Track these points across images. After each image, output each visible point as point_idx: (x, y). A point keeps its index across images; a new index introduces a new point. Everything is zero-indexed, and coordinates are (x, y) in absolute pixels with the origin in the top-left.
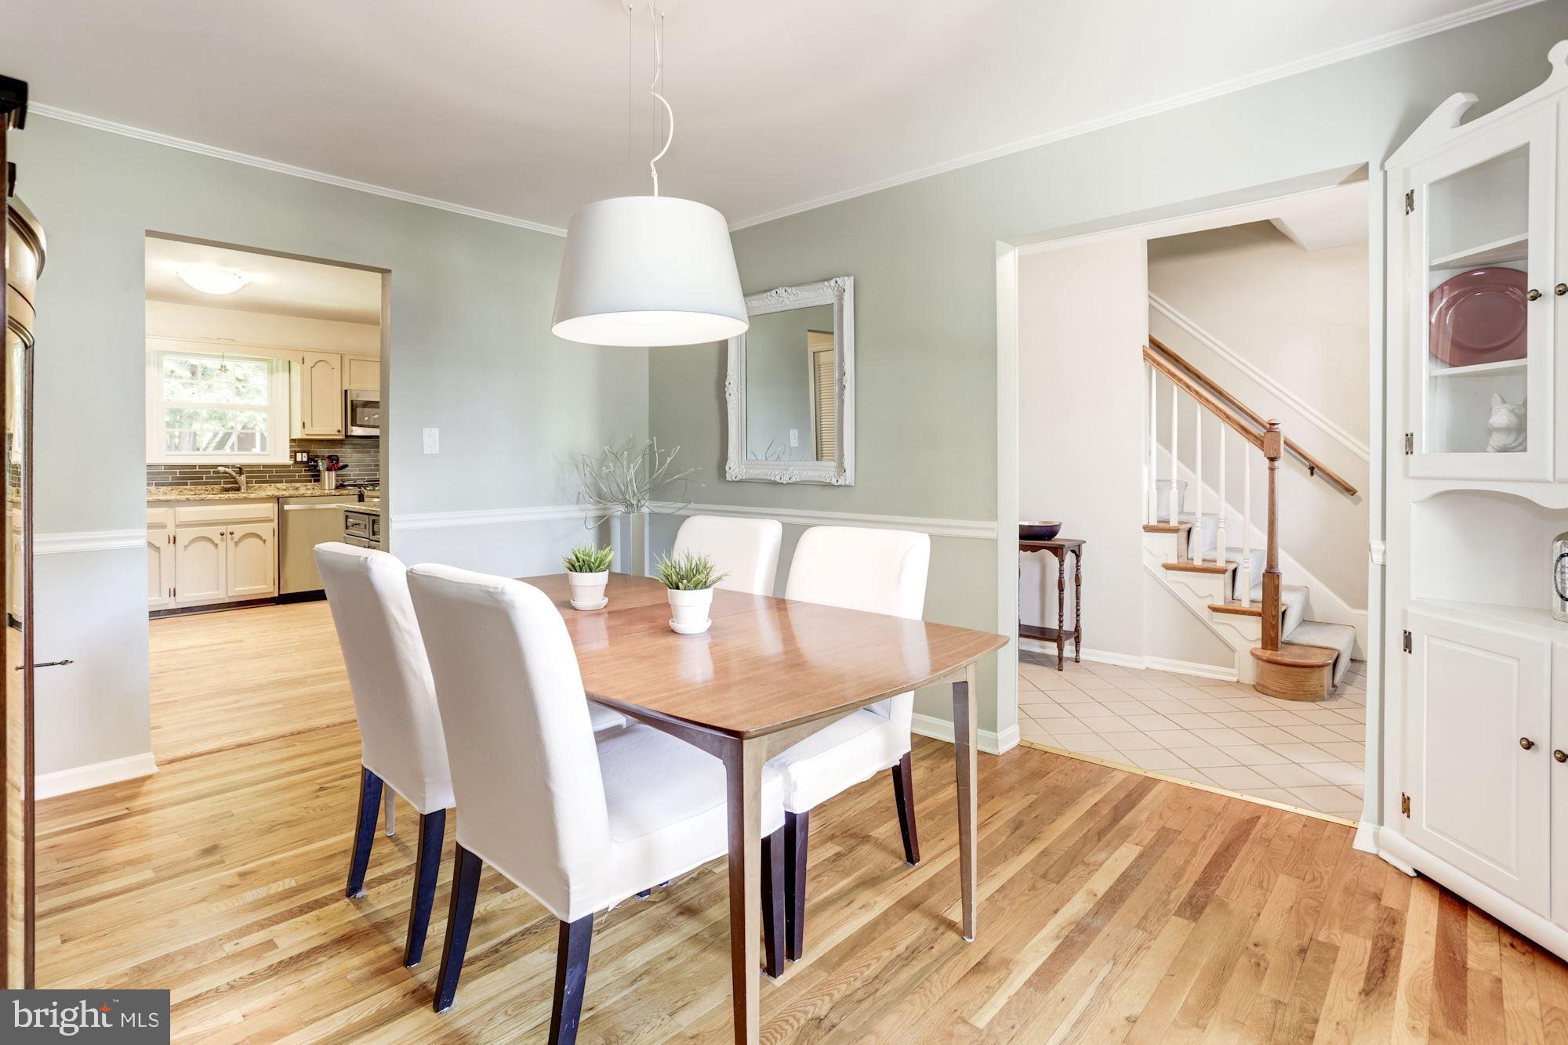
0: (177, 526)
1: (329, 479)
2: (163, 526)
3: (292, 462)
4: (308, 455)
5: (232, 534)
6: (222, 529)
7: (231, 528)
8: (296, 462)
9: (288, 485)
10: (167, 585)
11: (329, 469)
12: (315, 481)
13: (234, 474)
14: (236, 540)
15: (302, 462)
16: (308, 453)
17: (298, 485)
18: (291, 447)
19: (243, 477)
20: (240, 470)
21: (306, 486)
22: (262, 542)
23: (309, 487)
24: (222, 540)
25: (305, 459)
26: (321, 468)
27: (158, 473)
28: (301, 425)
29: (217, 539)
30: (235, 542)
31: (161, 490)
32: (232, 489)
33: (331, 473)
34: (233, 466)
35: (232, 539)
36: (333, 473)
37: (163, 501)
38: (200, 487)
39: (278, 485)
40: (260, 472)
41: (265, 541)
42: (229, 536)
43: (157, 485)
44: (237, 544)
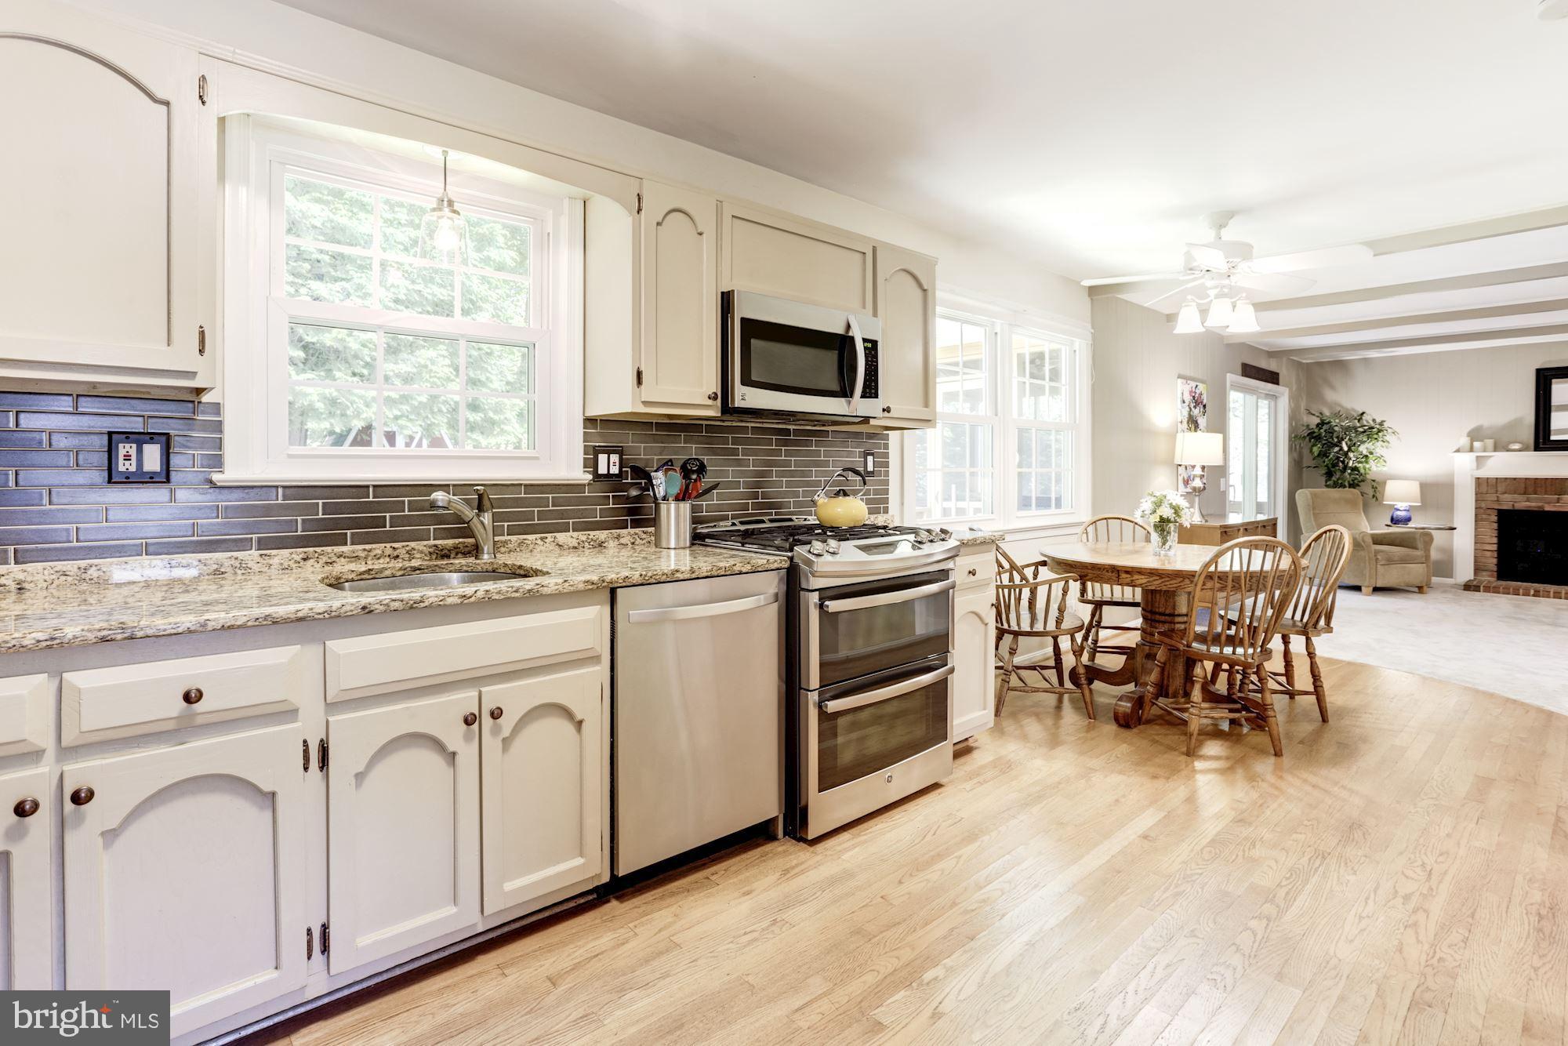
0: (332, 707)
1: (675, 518)
2: (287, 713)
3: (590, 477)
4: (621, 460)
5: (496, 714)
6: (465, 700)
7: (494, 695)
8: (597, 476)
9: (582, 536)
10: (301, 917)
11: (681, 497)
12: (636, 524)
13: (469, 513)
14: (506, 732)
15: (608, 475)
16: (621, 452)
17: (602, 535)
18: (586, 437)
19: (487, 518)
20: (481, 497)
21: (618, 537)
22: (568, 728)
23: (622, 541)
24: (468, 738)
25: (615, 470)
26: (660, 492)
27: (268, 510)
28: (631, 378)
29: (454, 736)
30: (504, 740)
31: (275, 561)
32: (458, 551)
33: (682, 505)
34: (460, 488)
35: (496, 731)
36: (686, 507)
37: (287, 621)
38: (378, 548)
39: (562, 537)
40: (518, 502)
41: (580, 723)
42: (487, 721)
43: (263, 544)
44: (506, 743)
